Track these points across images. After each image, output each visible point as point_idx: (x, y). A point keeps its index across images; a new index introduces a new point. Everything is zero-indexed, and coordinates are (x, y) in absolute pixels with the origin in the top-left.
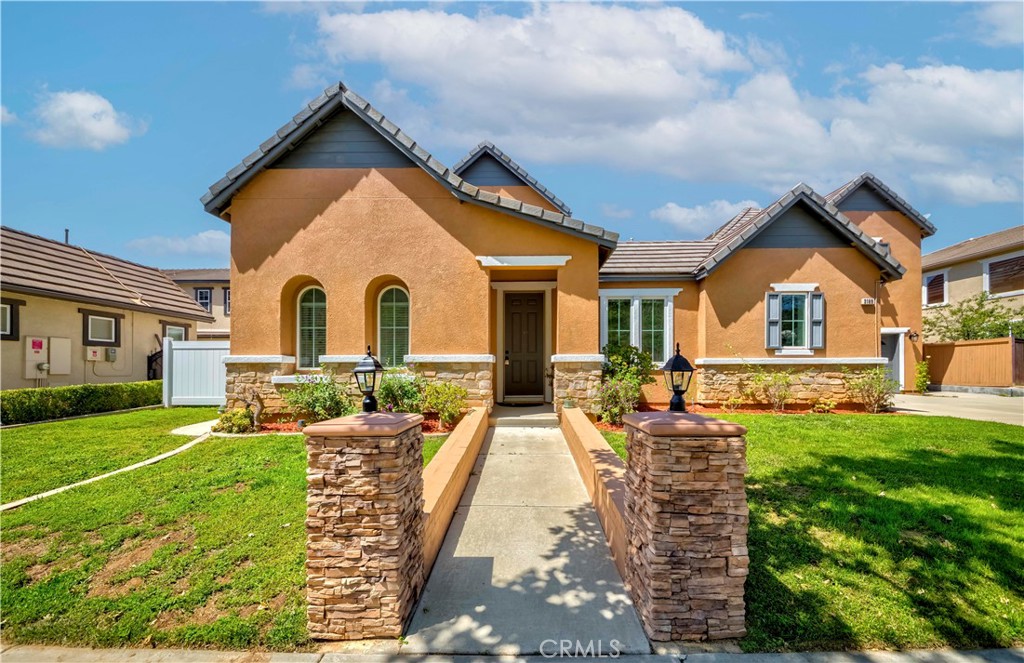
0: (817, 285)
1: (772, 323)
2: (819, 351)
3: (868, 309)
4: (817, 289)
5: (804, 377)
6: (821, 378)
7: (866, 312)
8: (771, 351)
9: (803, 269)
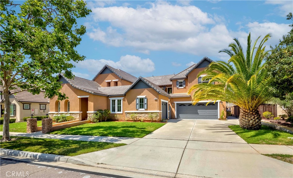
0: (145, 96)
1: (137, 104)
2: (147, 110)
3: (156, 100)
4: (146, 97)
5: (143, 115)
6: (146, 115)
7: (156, 101)
8: (137, 110)
9: (143, 93)
